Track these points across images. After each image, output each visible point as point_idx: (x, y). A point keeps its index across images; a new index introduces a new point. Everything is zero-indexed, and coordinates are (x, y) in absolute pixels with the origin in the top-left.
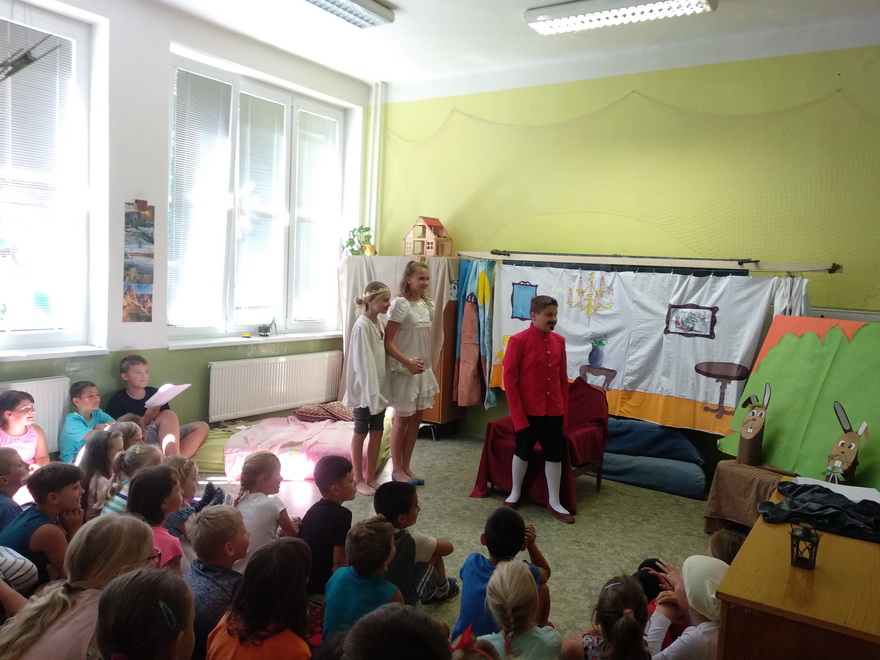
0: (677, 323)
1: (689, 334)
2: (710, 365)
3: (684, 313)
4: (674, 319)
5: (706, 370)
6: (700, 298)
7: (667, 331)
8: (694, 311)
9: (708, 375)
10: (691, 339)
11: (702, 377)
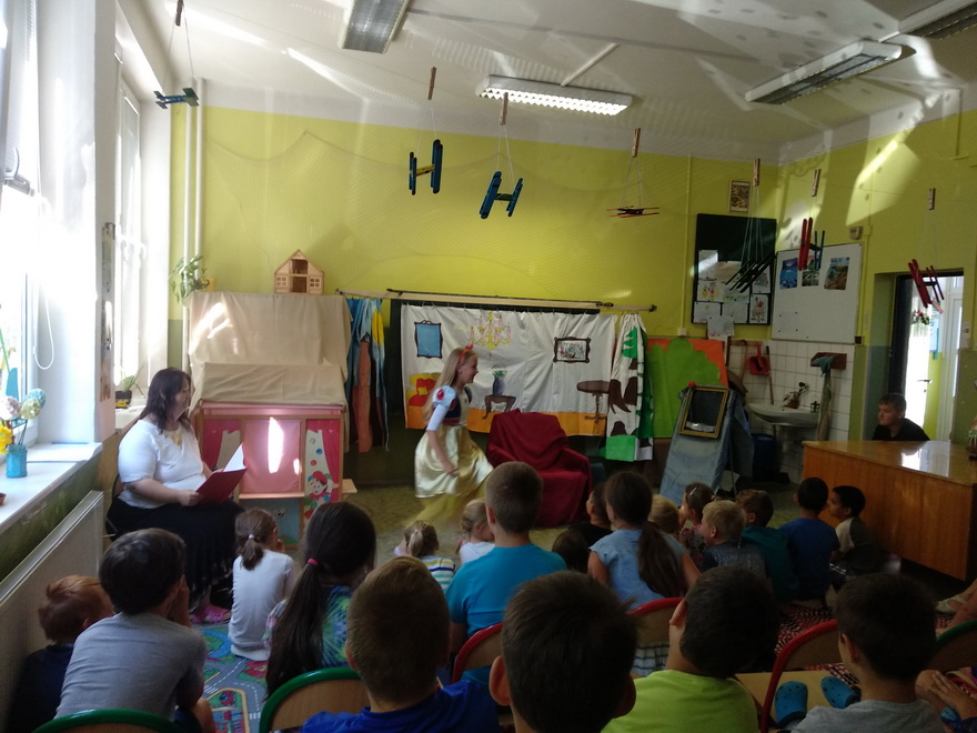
0: (562, 352)
1: (571, 360)
2: (587, 383)
3: (566, 345)
4: (559, 349)
5: (584, 387)
6: (577, 332)
7: (555, 360)
8: (574, 342)
9: (586, 391)
10: (572, 365)
11: (583, 393)
